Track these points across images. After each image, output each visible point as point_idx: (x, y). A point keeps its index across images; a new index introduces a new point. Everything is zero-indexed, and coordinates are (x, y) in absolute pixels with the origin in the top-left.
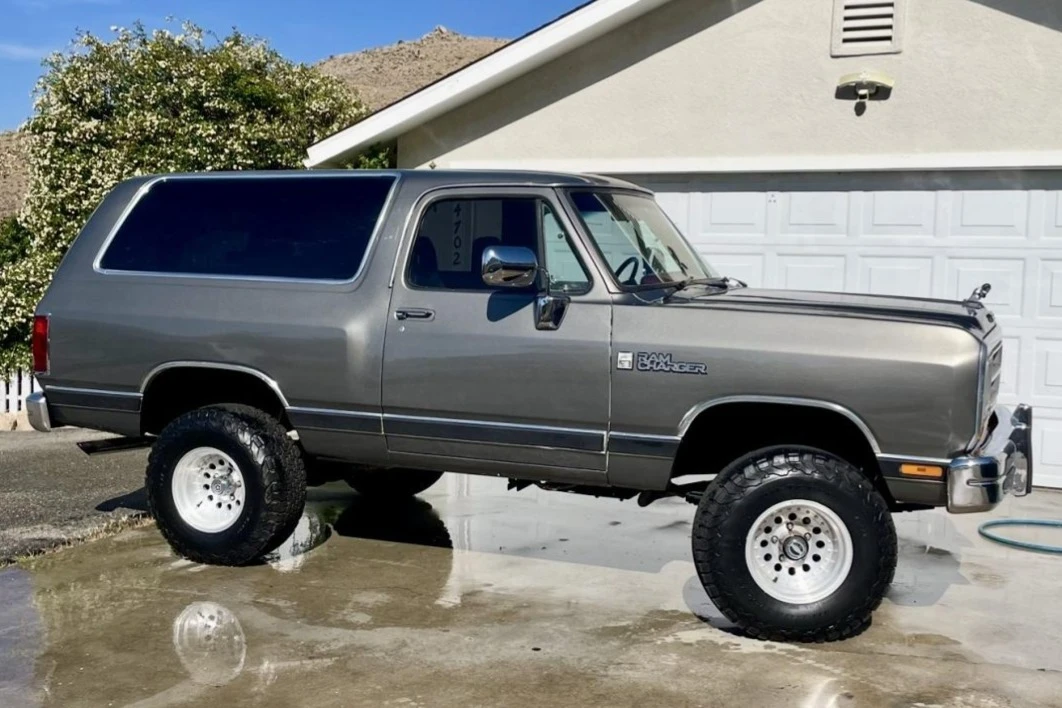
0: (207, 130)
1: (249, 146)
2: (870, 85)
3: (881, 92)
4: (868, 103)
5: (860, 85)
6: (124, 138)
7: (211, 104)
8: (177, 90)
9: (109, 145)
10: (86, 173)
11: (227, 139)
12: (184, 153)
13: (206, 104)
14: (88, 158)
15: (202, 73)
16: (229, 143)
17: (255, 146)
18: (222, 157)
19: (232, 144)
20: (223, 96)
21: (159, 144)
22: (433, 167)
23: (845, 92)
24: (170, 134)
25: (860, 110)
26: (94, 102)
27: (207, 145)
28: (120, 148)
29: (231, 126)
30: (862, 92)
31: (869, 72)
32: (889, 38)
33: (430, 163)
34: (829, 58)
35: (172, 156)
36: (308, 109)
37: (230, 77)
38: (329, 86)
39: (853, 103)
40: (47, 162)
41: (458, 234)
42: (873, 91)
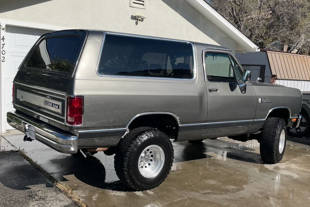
4: (139, 22)
25: (137, 23)
31: (141, 13)
32: (143, 5)
34: (129, 6)
39: (134, 21)
42: (141, 19)
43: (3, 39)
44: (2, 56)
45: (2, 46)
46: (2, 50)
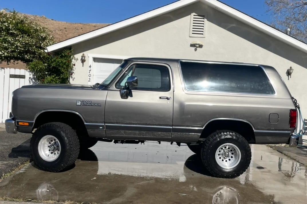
1: (23, 45)
2: (199, 44)
3: (201, 46)
4: (198, 49)
5: (197, 44)
12: (2, 45)
13: (11, 31)
16: (16, 43)
22: (83, 55)
23: (192, 45)
25: (196, 50)
29: (17, 38)
30: (197, 46)
31: (198, 41)
32: (203, 34)
33: (82, 53)
34: (189, 37)
36: (40, 35)
37: (16, 24)
39: (194, 48)
41: (90, 73)
42: (199, 46)
43: (90, 67)
44: (89, 77)
45: (89, 71)
46: (89, 74)
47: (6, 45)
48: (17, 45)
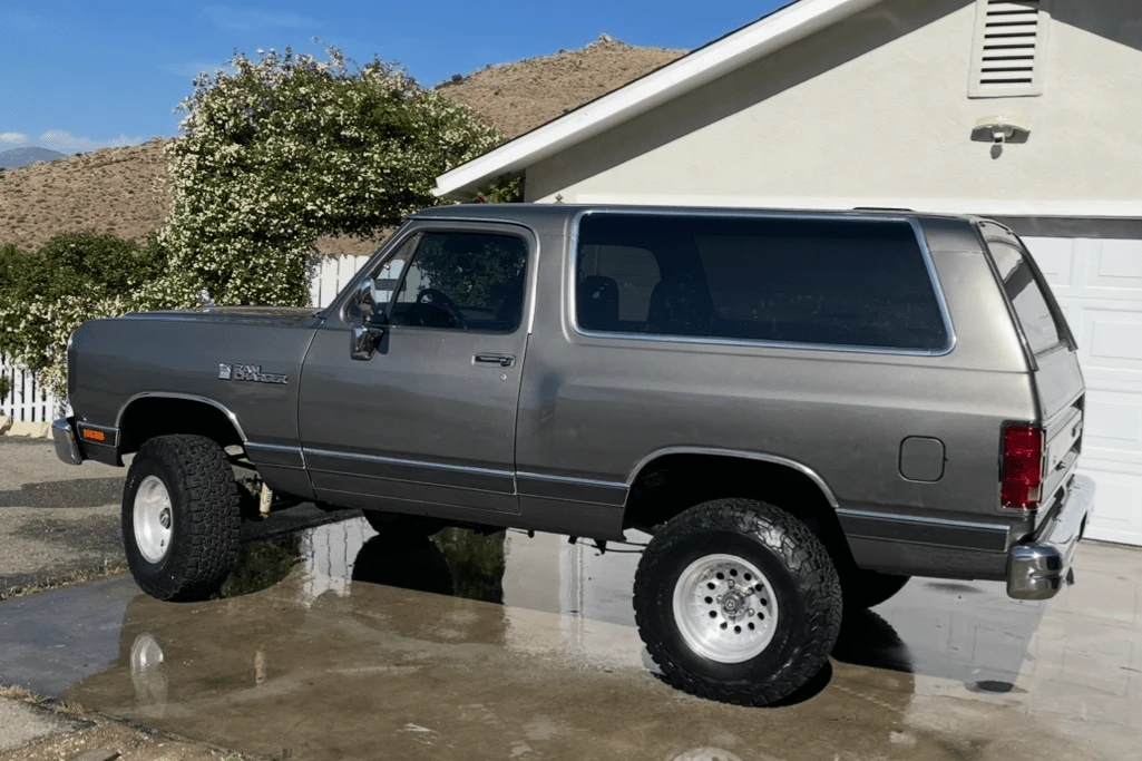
0: (342, 158)
1: (382, 175)
2: (1005, 128)
3: (1018, 136)
4: (1004, 146)
5: (997, 128)
6: (262, 163)
7: (348, 133)
8: (315, 117)
9: (247, 169)
10: (225, 197)
11: (360, 166)
12: (319, 180)
13: (343, 133)
14: (227, 182)
15: (340, 101)
16: (362, 170)
17: (388, 175)
18: (356, 185)
19: (366, 172)
20: (360, 125)
21: (295, 170)
22: (559, 198)
23: (980, 134)
24: (306, 160)
25: (996, 153)
26: (236, 126)
27: (341, 173)
28: (257, 172)
29: (365, 155)
30: (998, 135)
31: (1006, 115)
32: (1029, 80)
33: (556, 194)
34: (966, 98)
35: (305, 183)
36: (442, 138)
37: (367, 107)
38: (464, 116)
39: (989, 146)
40: (189, 183)
42: (1010, 135)
47: (328, 179)
48: (365, 180)
